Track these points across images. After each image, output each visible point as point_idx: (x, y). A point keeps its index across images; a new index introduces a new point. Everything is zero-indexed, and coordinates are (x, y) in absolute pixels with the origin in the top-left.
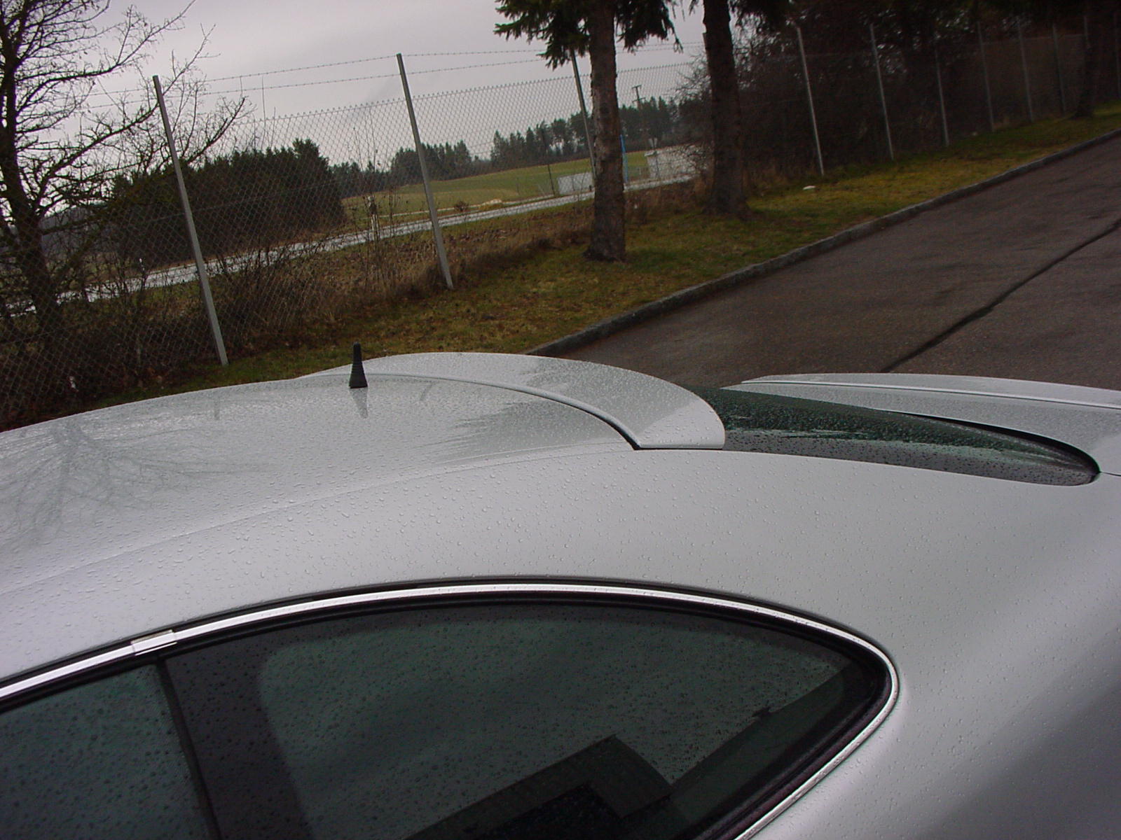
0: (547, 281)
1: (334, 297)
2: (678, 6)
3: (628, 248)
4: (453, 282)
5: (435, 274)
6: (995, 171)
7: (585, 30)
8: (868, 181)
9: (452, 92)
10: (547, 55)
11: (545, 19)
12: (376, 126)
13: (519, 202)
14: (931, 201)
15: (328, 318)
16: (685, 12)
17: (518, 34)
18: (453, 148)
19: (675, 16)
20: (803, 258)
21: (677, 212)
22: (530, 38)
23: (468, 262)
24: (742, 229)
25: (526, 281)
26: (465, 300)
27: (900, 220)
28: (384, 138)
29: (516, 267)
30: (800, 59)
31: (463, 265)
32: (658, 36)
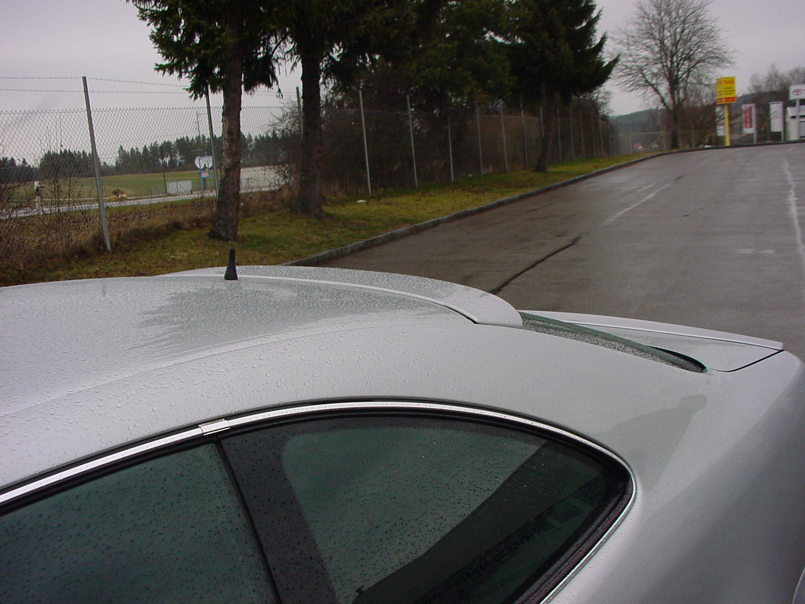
0: (181, 251)
1: (23, 251)
2: (282, 66)
3: (239, 233)
4: (112, 247)
5: (98, 240)
6: (487, 200)
7: (218, 75)
8: (403, 200)
9: (120, 109)
10: (191, 90)
11: (191, 64)
12: (63, 127)
13: (135, 198)
14: (447, 216)
15: (19, 266)
16: (287, 71)
17: (171, 72)
18: (87, 155)
19: (280, 73)
20: (361, 249)
21: (270, 211)
22: (180, 76)
23: (122, 233)
24: (319, 226)
25: (166, 250)
26: (121, 260)
27: (426, 228)
28: (69, 137)
29: (157, 240)
30: (360, 112)
31: (119, 234)
32: (266, 86)
